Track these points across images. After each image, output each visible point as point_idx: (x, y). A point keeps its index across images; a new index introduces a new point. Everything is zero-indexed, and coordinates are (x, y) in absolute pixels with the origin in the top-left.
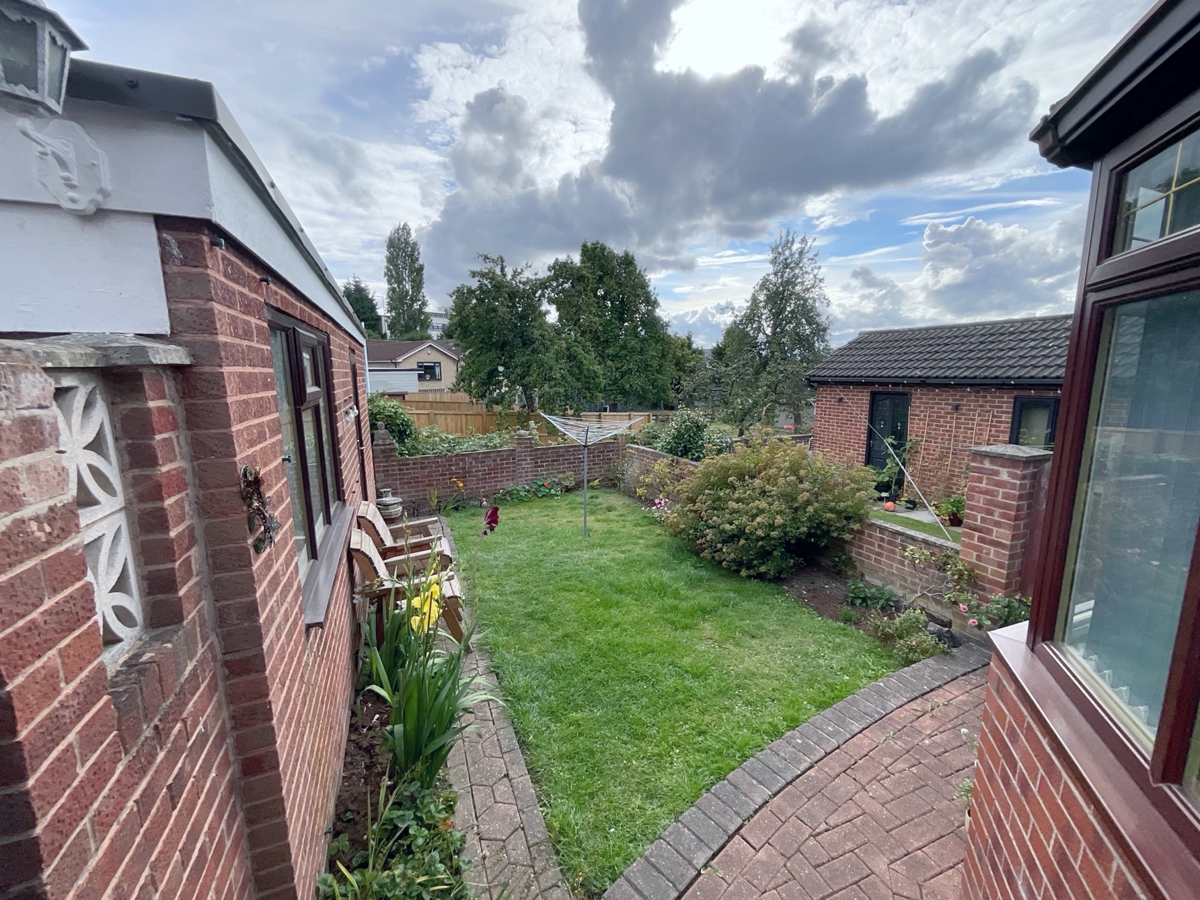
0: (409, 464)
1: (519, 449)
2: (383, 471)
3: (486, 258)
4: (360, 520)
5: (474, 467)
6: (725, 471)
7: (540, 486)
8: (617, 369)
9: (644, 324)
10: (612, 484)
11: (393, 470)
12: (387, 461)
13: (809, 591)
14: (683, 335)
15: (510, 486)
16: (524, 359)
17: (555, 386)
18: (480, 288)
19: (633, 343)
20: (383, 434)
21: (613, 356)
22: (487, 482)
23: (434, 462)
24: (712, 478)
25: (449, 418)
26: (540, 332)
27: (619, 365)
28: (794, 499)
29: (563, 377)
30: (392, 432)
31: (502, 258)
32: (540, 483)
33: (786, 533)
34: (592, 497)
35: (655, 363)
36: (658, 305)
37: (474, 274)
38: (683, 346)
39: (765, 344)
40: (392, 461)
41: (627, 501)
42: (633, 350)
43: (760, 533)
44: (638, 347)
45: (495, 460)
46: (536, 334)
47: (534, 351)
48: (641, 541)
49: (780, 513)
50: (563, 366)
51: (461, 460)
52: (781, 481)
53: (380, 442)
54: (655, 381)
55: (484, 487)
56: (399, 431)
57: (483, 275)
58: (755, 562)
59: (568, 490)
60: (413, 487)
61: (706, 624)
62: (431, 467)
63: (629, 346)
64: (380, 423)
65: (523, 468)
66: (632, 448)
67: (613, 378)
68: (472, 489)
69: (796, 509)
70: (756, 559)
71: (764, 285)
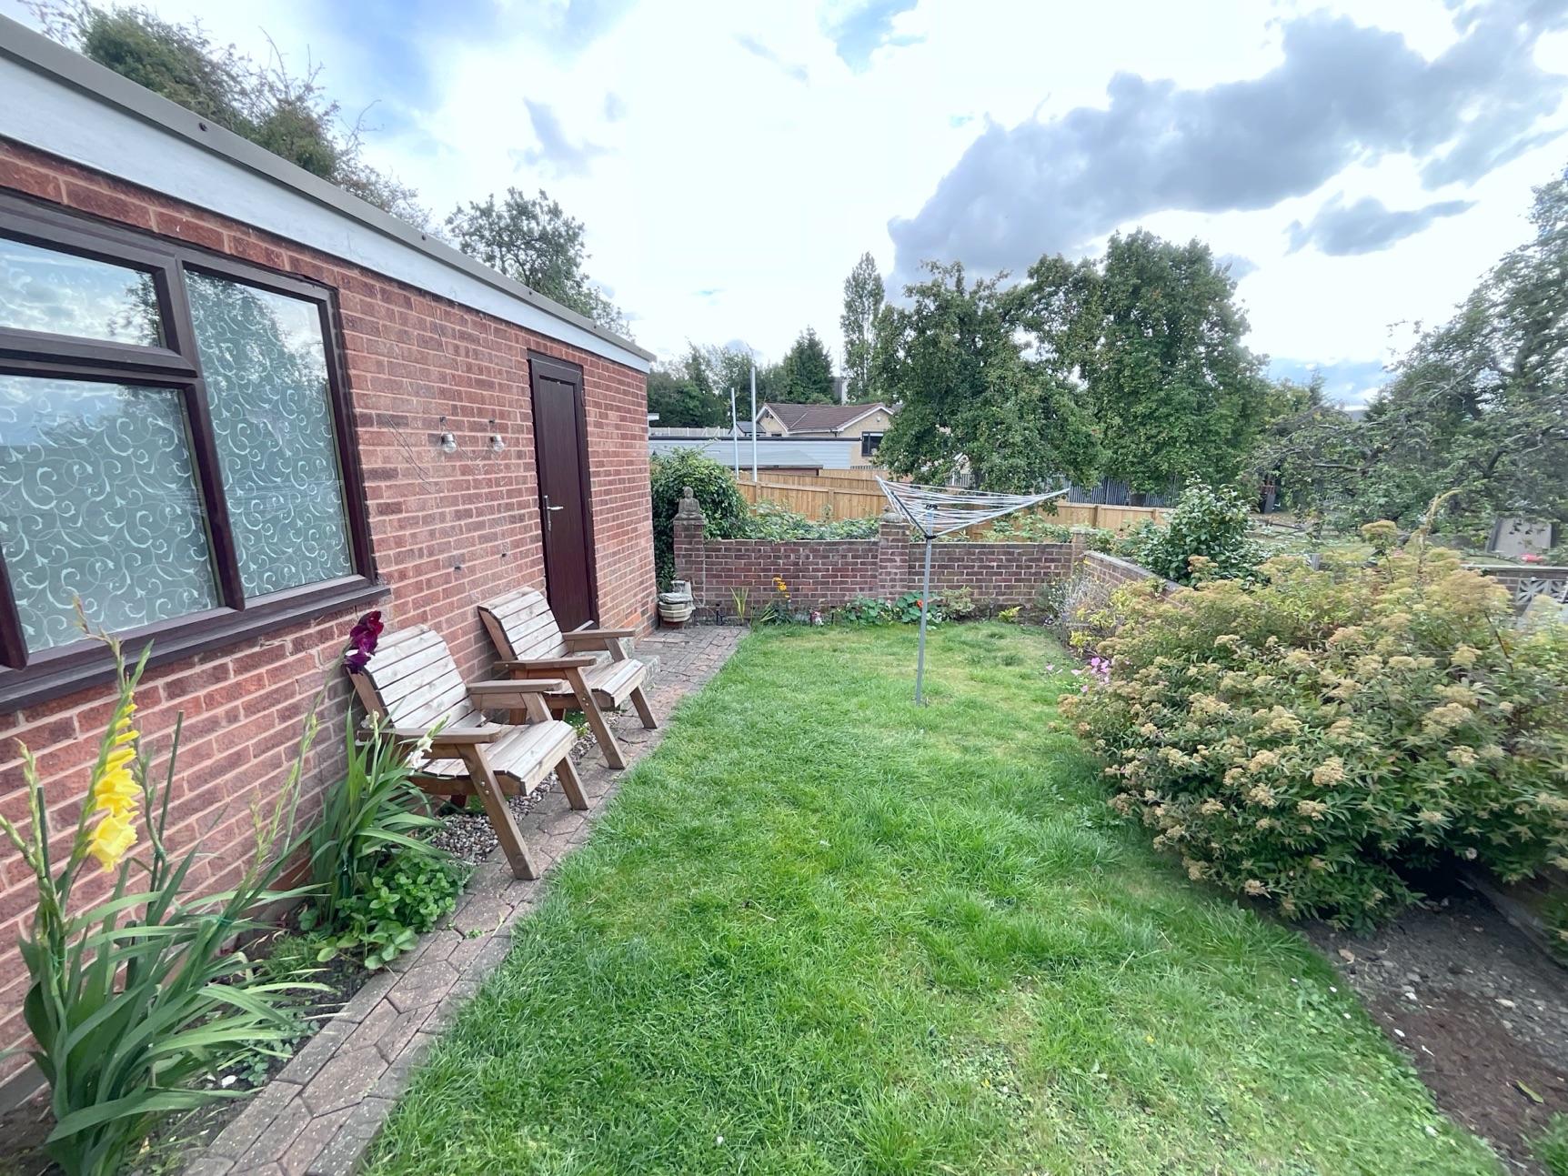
0: (719, 550)
1: (883, 543)
2: (684, 556)
3: (934, 266)
4: (483, 613)
5: (812, 563)
6: (1224, 619)
7: (910, 605)
8: (1148, 439)
9: (1213, 364)
10: (1040, 617)
11: (698, 556)
12: (690, 543)
13: (1426, 993)
14: (1301, 383)
15: (860, 597)
16: (968, 415)
17: (1012, 456)
18: (918, 312)
19: (1185, 393)
20: (690, 505)
21: (1144, 416)
22: (828, 589)
23: (753, 551)
24: (1183, 632)
25: (855, 499)
26: (999, 372)
27: (1154, 432)
28: (1415, 724)
29: (1027, 442)
30: (703, 502)
31: (958, 265)
32: (911, 600)
33: (1360, 815)
34: (992, 636)
35: (1225, 429)
36: (1247, 328)
37: (910, 291)
38: (1299, 402)
39: (1494, 390)
40: (697, 543)
41: (1055, 651)
42: (1183, 407)
43: (1263, 794)
44: (1194, 400)
45: (844, 557)
46: (993, 375)
47: (986, 402)
48: (1021, 735)
49: (1349, 752)
50: (1031, 425)
51: (793, 551)
52: (1369, 663)
53: (684, 516)
54: (1221, 458)
55: (824, 596)
56: (713, 501)
57: (923, 292)
58: (1247, 864)
59: (961, 618)
60: (723, 583)
61: (1026, 997)
62: (750, 557)
63: (1177, 399)
64: (686, 488)
65: (889, 573)
66: (1093, 558)
67: (1139, 453)
68: (806, 596)
69: (1414, 754)
70: (1253, 854)
71: (1507, 270)
